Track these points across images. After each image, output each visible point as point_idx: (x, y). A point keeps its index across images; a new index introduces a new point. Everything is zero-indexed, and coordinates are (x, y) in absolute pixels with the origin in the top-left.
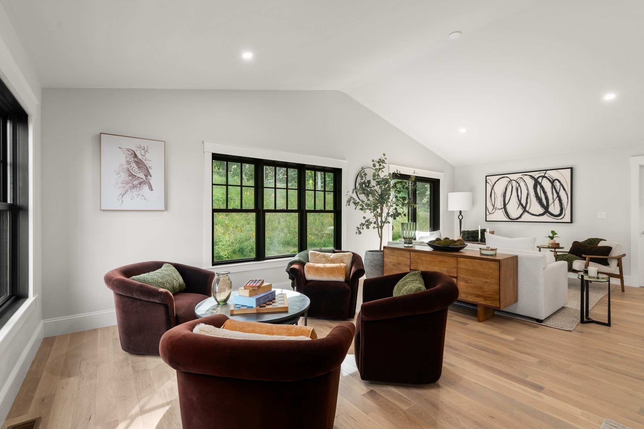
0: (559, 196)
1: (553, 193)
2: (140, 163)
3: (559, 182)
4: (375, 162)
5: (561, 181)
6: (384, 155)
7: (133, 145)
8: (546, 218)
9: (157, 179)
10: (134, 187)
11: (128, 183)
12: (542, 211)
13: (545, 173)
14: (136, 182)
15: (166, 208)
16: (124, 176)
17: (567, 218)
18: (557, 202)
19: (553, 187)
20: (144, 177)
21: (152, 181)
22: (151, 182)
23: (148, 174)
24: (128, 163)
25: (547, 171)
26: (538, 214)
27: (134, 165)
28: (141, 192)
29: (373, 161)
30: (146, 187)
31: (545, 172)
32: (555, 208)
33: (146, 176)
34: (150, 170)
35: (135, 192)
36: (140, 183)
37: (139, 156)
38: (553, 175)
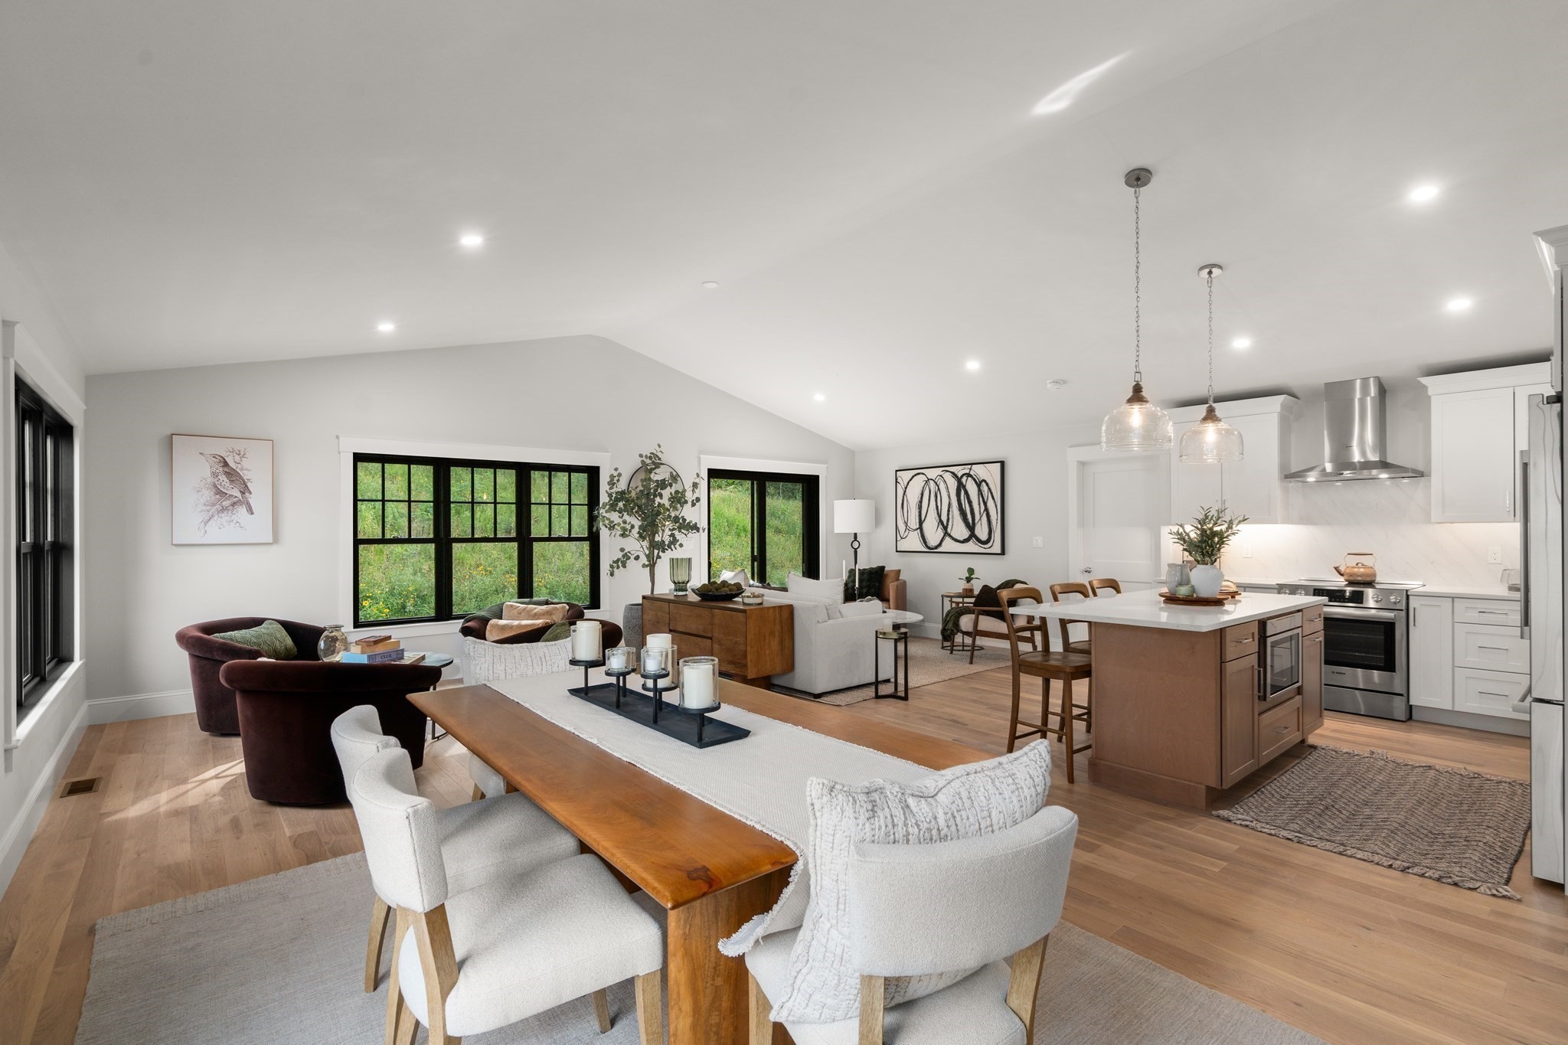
0: (986, 509)
1: (979, 504)
2: (232, 475)
3: (987, 485)
4: (644, 459)
5: (990, 484)
6: (659, 446)
7: (221, 448)
8: (971, 546)
9: (259, 496)
10: (224, 509)
11: (214, 505)
12: (966, 534)
13: (970, 469)
14: (226, 503)
15: (276, 539)
16: (208, 495)
17: (997, 548)
18: (984, 518)
19: (980, 492)
20: (239, 495)
21: (253, 500)
22: (250, 501)
23: (245, 489)
24: (215, 475)
25: (973, 466)
26: (962, 539)
27: (223, 478)
28: (233, 516)
29: (641, 456)
30: (242, 510)
31: (969, 466)
32: (982, 532)
33: (243, 493)
34: (249, 484)
35: (225, 517)
36: (234, 504)
37: (232, 464)
38: (979, 471)
